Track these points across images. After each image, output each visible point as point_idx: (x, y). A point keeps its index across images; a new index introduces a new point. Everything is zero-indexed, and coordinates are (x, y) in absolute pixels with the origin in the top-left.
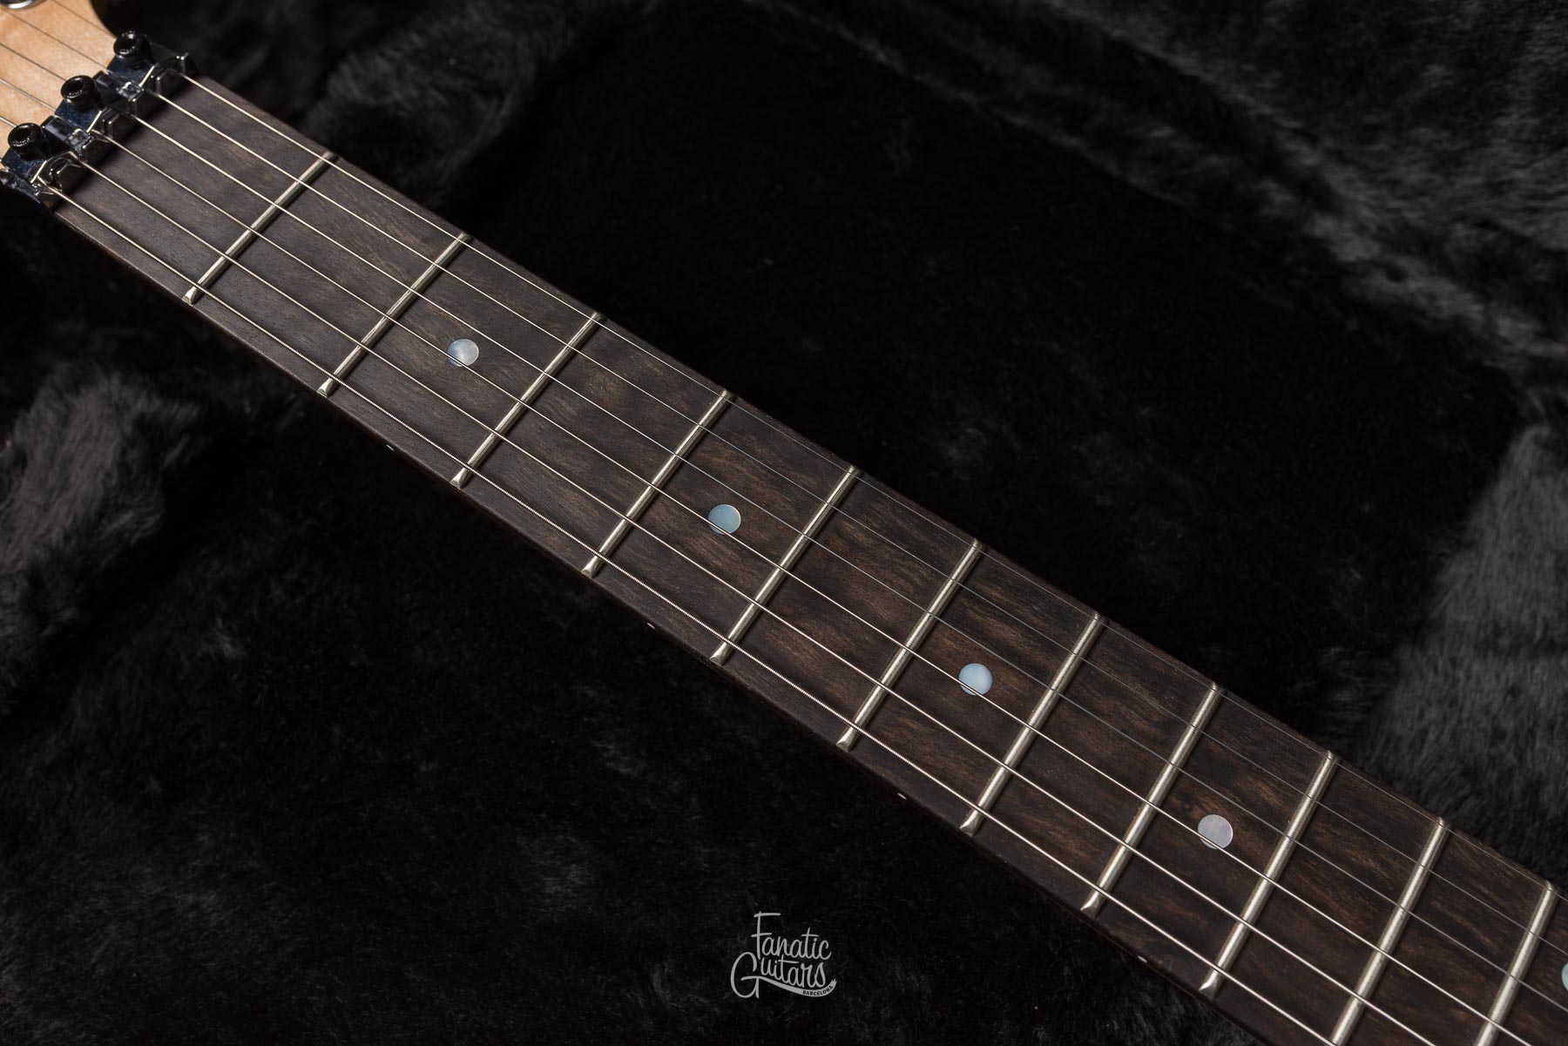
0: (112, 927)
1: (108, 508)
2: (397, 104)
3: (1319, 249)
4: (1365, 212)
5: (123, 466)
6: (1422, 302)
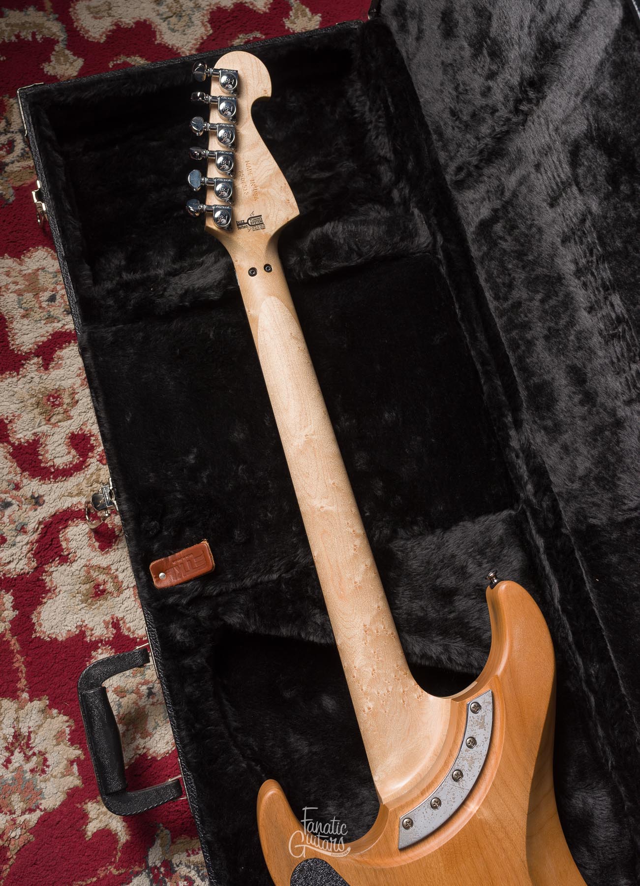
0: (151, 374)
1: (210, 288)
2: (336, 242)
3: (508, 438)
4: (523, 438)
5: (220, 282)
6: (517, 466)
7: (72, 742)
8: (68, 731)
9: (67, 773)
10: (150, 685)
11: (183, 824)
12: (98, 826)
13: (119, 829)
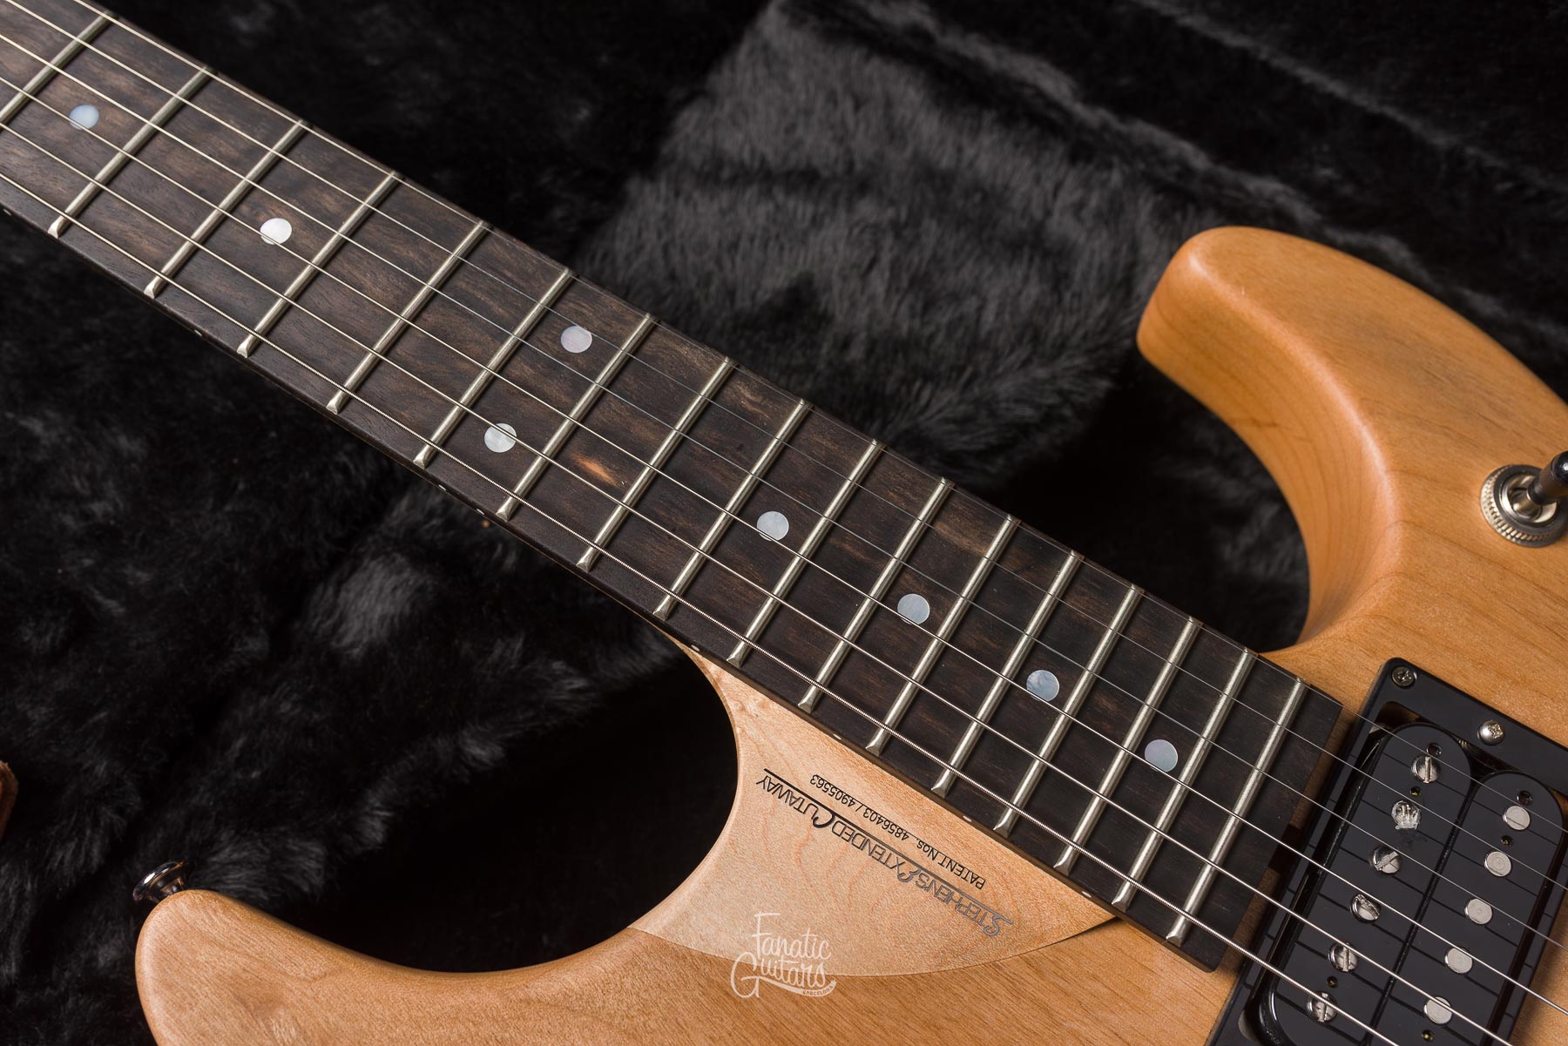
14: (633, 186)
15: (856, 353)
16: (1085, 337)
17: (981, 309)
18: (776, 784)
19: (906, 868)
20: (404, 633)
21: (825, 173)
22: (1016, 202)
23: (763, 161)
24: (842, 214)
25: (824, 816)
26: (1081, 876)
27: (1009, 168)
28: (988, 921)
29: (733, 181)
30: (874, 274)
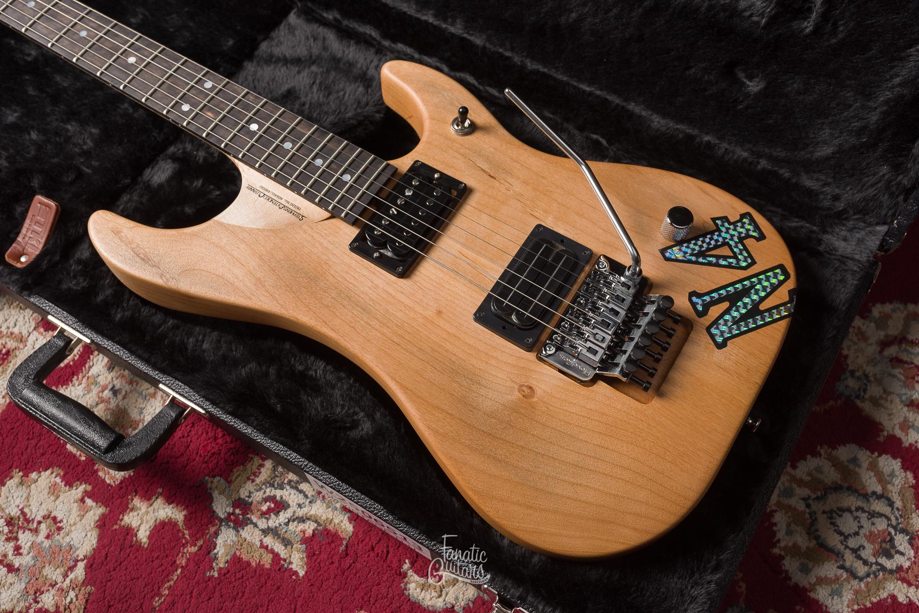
7: (69, 484)
8: (58, 480)
9: (84, 511)
10: (110, 387)
11: (226, 461)
12: (148, 526)
13: (170, 514)
14: (245, 63)
15: (307, 106)
16: (373, 102)
17: (344, 95)
18: (252, 189)
19: (281, 206)
20: (170, 180)
21: (303, 59)
22: (359, 66)
23: (285, 56)
24: (306, 70)
25: (262, 195)
26: (322, 204)
27: (357, 56)
28: (300, 217)
29: (275, 62)
30: (314, 86)
